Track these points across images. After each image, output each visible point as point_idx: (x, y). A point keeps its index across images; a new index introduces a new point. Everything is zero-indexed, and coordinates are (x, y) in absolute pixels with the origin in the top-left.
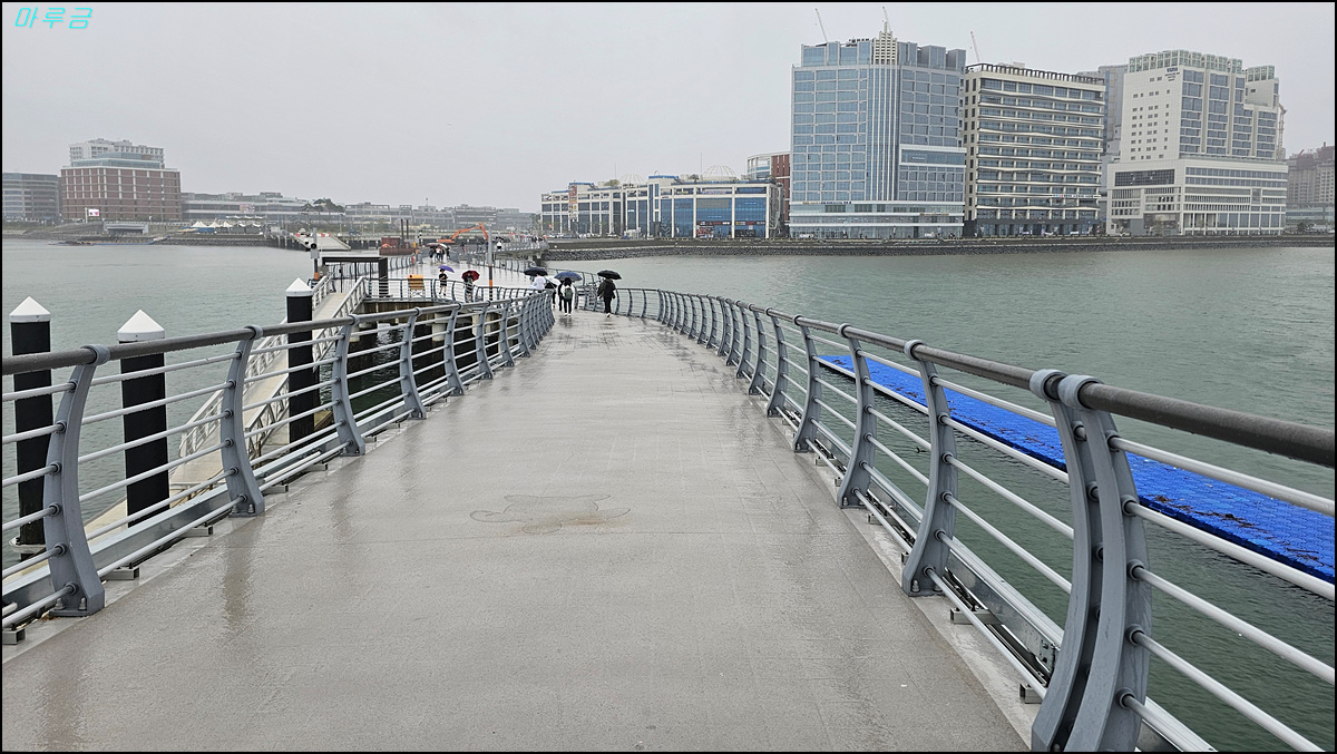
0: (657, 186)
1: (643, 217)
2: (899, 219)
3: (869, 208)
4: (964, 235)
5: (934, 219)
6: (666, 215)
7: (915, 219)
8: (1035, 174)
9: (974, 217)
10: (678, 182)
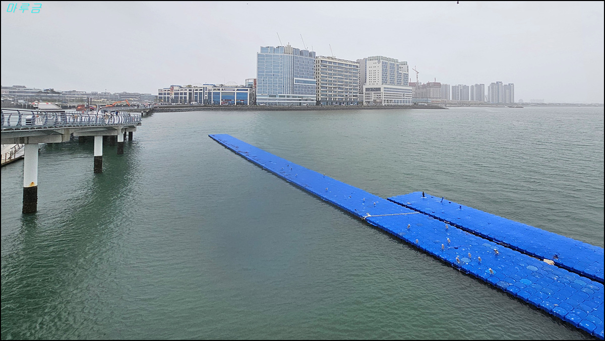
0: (206, 88)
1: (200, 98)
2: (294, 100)
3: (284, 96)
4: (317, 105)
5: (306, 100)
6: (210, 97)
7: (300, 100)
8: (339, 88)
9: (320, 99)
10: (215, 86)
